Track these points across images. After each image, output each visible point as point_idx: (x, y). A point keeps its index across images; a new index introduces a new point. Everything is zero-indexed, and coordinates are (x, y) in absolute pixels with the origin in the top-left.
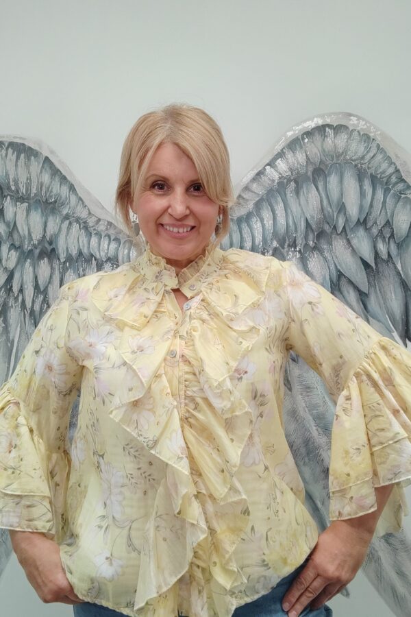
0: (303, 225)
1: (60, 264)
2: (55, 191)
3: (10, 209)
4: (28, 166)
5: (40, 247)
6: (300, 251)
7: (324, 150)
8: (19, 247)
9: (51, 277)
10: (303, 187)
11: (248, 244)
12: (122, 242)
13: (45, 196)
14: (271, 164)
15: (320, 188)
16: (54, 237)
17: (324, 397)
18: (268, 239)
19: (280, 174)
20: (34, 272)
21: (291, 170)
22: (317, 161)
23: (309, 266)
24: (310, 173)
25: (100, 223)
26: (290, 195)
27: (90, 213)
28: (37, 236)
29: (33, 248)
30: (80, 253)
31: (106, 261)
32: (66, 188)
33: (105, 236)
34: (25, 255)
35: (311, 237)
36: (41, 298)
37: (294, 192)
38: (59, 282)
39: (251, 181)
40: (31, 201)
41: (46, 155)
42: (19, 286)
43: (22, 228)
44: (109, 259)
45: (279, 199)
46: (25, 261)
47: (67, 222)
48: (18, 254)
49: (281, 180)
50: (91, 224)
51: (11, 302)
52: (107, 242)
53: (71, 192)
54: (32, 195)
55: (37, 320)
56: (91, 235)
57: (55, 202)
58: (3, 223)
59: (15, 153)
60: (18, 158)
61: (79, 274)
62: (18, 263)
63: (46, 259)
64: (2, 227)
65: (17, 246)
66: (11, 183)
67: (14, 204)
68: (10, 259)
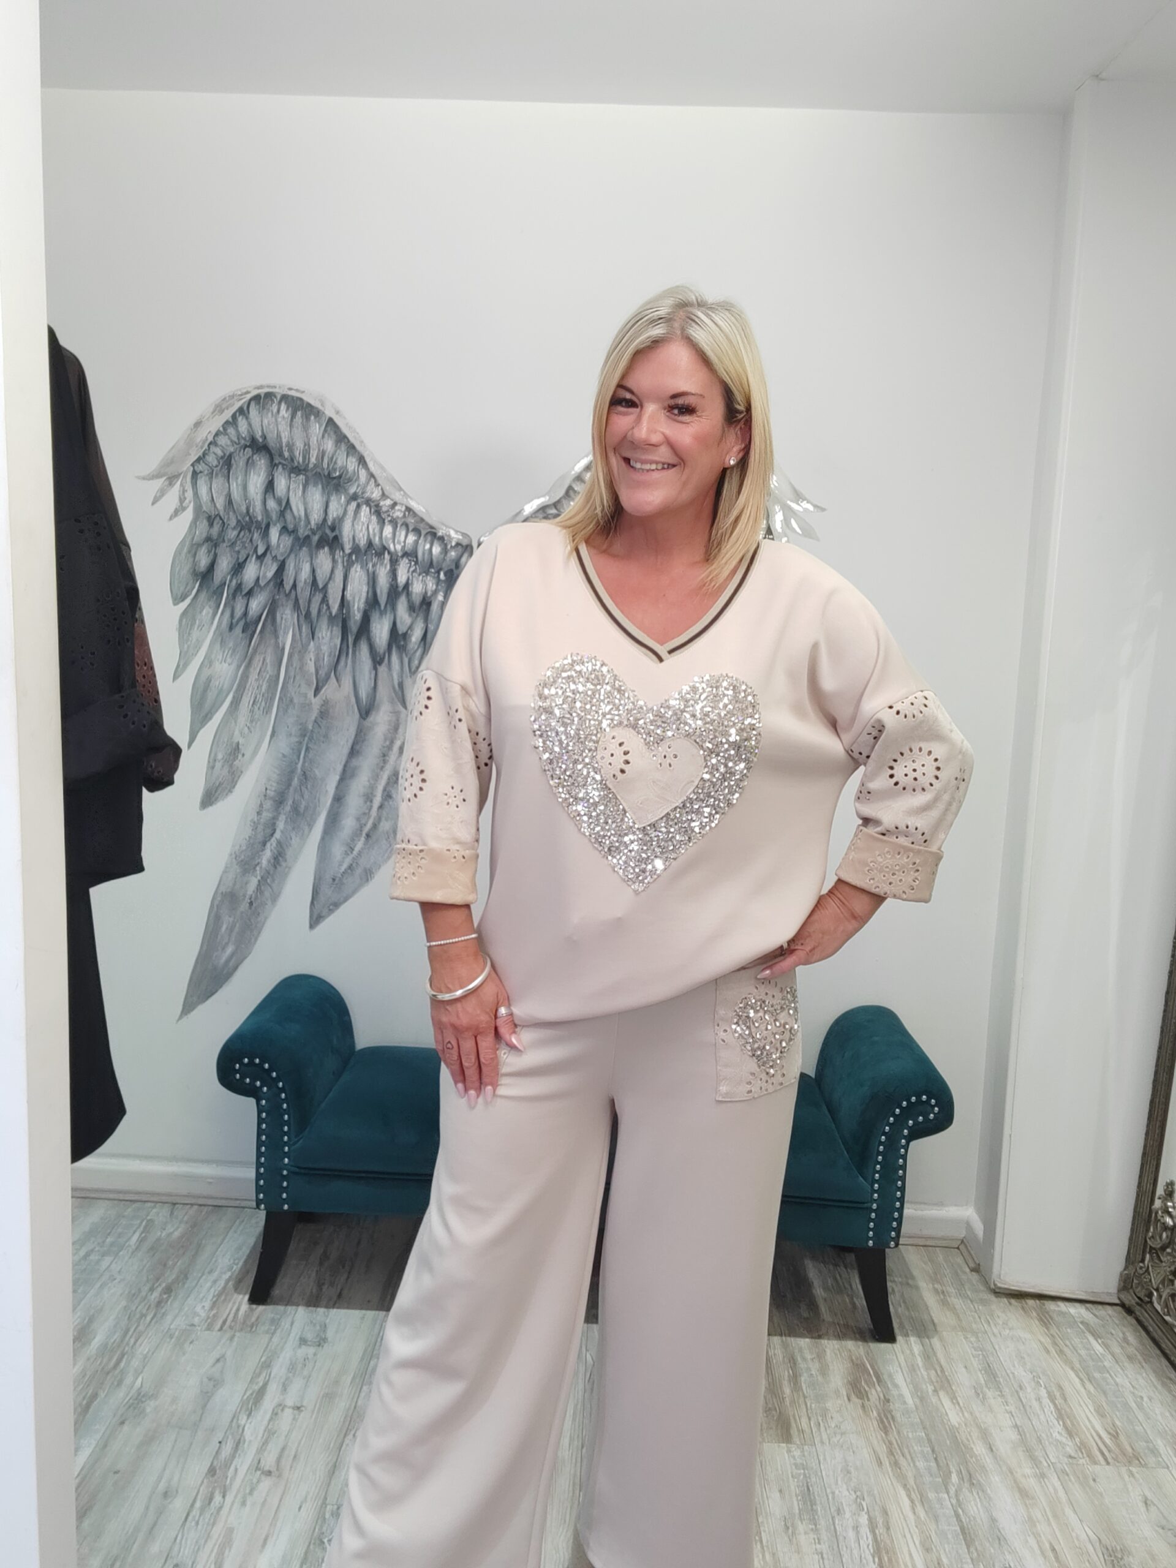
1: (343, 557)
2: (340, 463)
3: (281, 483)
5: (319, 533)
8: (293, 532)
9: (332, 571)
12: (423, 532)
13: (327, 469)
16: (337, 521)
20: (311, 564)
25: (397, 508)
27: (384, 496)
28: (316, 517)
29: (310, 533)
30: (370, 544)
31: (402, 556)
32: (354, 460)
33: (402, 525)
34: (301, 542)
36: (318, 598)
38: (342, 578)
40: (309, 474)
41: (330, 415)
42: (291, 582)
43: (297, 504)
44: (406, 554)
46: (301, 548)
47: (354, 505)
48: (291, 538)
50: (384, 509)
51: (280, 597)
52: (403, 533)
53: (361, 466)
54: (311, 466)
55: (314, 625)
56: (384, 523)
57: (340, 477)
58: (272, 499)
59: (290, 409)
60: (293, 416)
61: (368, 571)
62: (291, 550)
63: (326, 549)
64: (272, 504)
65: (290, 530)
66: (284, 449)
67: (287, 475)
68: (281, 546)
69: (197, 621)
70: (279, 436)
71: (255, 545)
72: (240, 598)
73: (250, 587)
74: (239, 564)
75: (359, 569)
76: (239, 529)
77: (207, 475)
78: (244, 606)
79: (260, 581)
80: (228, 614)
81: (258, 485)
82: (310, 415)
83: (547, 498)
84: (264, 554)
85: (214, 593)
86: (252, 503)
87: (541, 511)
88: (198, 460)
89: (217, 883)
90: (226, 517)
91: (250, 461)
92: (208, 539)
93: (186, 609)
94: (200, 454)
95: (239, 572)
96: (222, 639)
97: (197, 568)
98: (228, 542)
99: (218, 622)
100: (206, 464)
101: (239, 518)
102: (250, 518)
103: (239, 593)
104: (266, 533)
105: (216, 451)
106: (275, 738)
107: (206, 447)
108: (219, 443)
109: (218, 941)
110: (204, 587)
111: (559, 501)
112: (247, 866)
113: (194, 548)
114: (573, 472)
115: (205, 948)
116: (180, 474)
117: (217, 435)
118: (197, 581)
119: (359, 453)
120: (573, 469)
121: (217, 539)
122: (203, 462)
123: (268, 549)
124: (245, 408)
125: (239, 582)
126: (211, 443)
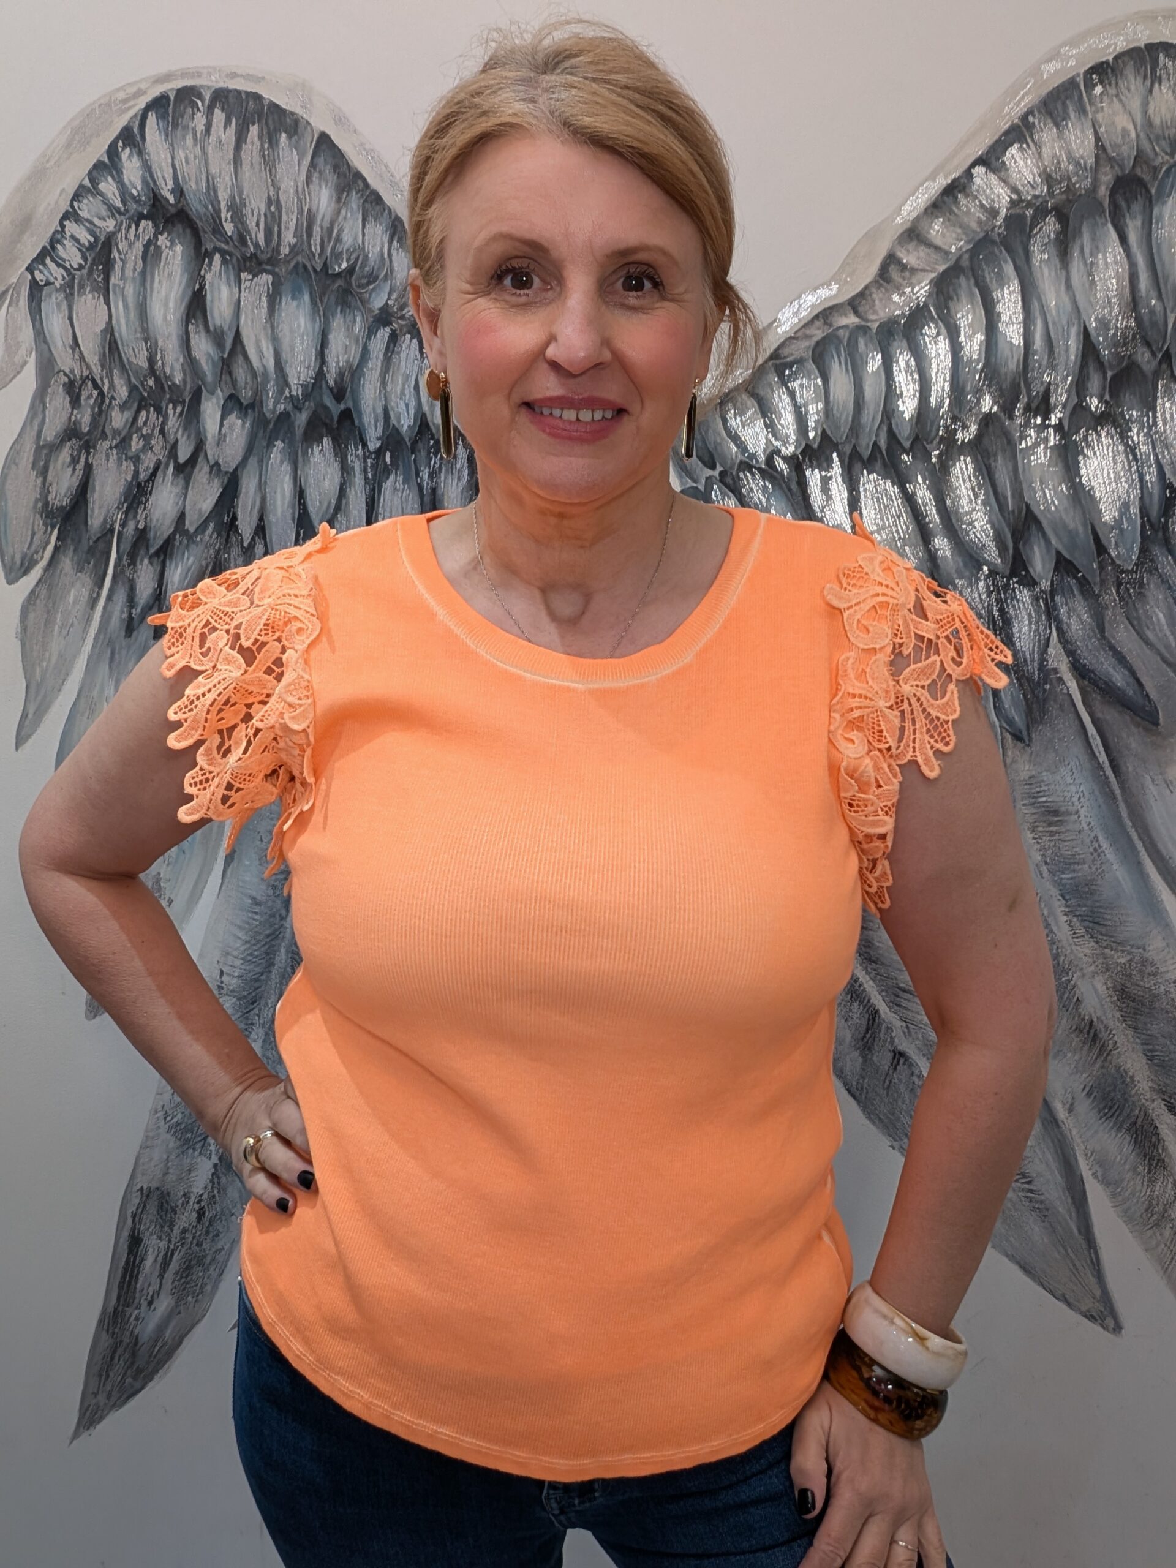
0: (1074, 345)
1: (365, 458)
2: (347, 239)
3: (221, 295)
4: (269, 162)
5: (310, 405)
6: (1059, 428)
7: (1149, 123)
8: (252, 406)
9: (342, 493)
10: (1080, 231)
11: (908, 407)
13: (320, 255)
14: (991, 159)
15: (1133, 237)
16: (347, 376)
17: (1096, 837)
18: (969, 388)
19: (1015, 190)
20: (296, 479)
21: (1048, 178)
22: (1128, 153)
23: (1083, 471)
24: (1103, 192)
26: (1041, 256)
28: (299, 373)
29: (290, 408)
34: (268, 429)
35: (1095, 382)
37: (1053, 249)
38: (364, 511)
39: (926, 210)
40: (282, 270)
41: (322, 129)
42: (254, 521)
43: (258, 340)
45: (1009, 269)
46: (270, 445)
47: (384, 334)
48: (248, 425)
49: (1017, 211)
51: (234, 560)
53: (395, 242)
54: (285, 250)
57: (350, 271)
58: (203, 334)
59: (234, 121)
60: (241, 138)
61: (420, 487)
62: (249, 450)
63: (327, 442)
64: (202, 347)
65: (245, 403)
66: (223, 216)
67: (232, 278)
68: (228, 439)
69: (59, 616)
70: (212, 187)
71: (172, 442)
72: (146, 561)
73: (166, 535)
74: (139, 485)
75: (399, 486)
76: (135, 405)
77: (62, 288)
78: (156, 578)
79: (187, 522)
80: (121, 597)
81: (171, 305)
82: (277, 131)
83: (835, 287)
84: (192, 461)
85: (91, 551)
86: (160, 343)
87: (817, 323)
88: (40, 258)
89: (131, 1170)
90: (106, 381)
91: (152, 248)
92: (71, 432)
93: (33, 592)
94: (44, 242)
95: (140, 503)
96: (113, 653)
97: (50, 498)
98: (114, 438)
99: (102, 616)
100: (59, 265)
101: (133, 380)
102: (157, 380)
103: (142, 552)
104: (192, 414)
105: (77, 236)
106: (234, 864)
107: (55, 225)
108: (84, 214)
109: (138, 1286)
110: (69, 541)
111: (862, 294)
112: (189, 1135)
113: (45, 454)
114: (899, 220)
115: (114, 1301)
116: (5, 292)
117: (77, 197)
118: (53, 527)
119: (390, 210)
120: (898, 211)
121: (89, 431)
122: (53, 260)
123: (199, 447)
124: (136, 130)
125: (141, 526)
126: (66, 216)
